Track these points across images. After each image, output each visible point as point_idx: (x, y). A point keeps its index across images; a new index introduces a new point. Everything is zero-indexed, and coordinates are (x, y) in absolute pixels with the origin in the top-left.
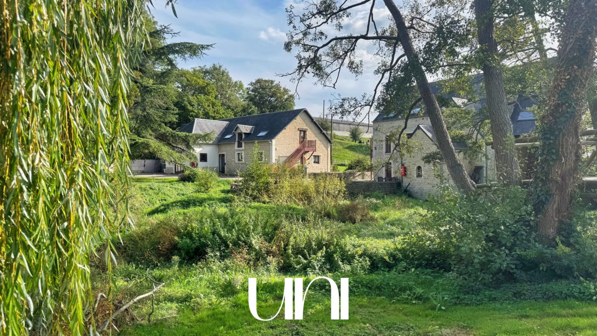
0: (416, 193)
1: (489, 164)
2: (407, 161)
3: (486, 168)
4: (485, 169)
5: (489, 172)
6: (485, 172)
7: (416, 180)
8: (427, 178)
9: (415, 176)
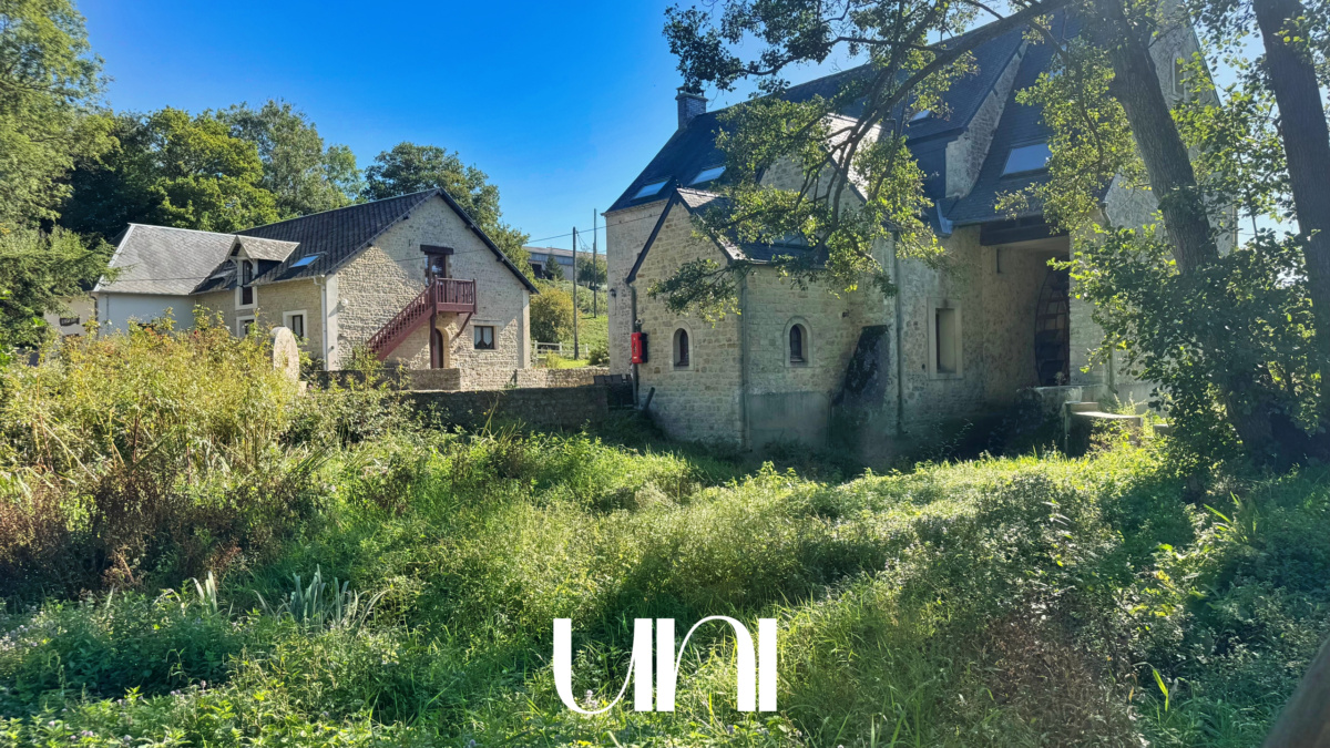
0: (676, 420)
1: (906, 318)
2: (646, 316)
3: (899, 330)
4: (892, 333)
5: (907, 347)
6: (893, 345)
7: (672, 378)
8: (704, 370)
9: (671, 362)
